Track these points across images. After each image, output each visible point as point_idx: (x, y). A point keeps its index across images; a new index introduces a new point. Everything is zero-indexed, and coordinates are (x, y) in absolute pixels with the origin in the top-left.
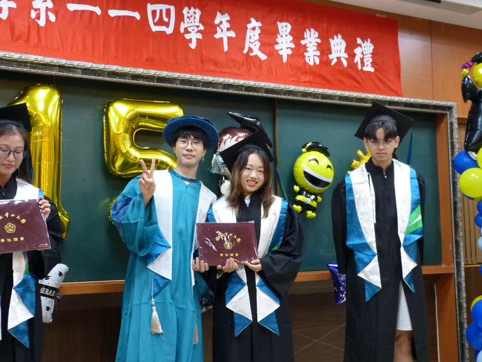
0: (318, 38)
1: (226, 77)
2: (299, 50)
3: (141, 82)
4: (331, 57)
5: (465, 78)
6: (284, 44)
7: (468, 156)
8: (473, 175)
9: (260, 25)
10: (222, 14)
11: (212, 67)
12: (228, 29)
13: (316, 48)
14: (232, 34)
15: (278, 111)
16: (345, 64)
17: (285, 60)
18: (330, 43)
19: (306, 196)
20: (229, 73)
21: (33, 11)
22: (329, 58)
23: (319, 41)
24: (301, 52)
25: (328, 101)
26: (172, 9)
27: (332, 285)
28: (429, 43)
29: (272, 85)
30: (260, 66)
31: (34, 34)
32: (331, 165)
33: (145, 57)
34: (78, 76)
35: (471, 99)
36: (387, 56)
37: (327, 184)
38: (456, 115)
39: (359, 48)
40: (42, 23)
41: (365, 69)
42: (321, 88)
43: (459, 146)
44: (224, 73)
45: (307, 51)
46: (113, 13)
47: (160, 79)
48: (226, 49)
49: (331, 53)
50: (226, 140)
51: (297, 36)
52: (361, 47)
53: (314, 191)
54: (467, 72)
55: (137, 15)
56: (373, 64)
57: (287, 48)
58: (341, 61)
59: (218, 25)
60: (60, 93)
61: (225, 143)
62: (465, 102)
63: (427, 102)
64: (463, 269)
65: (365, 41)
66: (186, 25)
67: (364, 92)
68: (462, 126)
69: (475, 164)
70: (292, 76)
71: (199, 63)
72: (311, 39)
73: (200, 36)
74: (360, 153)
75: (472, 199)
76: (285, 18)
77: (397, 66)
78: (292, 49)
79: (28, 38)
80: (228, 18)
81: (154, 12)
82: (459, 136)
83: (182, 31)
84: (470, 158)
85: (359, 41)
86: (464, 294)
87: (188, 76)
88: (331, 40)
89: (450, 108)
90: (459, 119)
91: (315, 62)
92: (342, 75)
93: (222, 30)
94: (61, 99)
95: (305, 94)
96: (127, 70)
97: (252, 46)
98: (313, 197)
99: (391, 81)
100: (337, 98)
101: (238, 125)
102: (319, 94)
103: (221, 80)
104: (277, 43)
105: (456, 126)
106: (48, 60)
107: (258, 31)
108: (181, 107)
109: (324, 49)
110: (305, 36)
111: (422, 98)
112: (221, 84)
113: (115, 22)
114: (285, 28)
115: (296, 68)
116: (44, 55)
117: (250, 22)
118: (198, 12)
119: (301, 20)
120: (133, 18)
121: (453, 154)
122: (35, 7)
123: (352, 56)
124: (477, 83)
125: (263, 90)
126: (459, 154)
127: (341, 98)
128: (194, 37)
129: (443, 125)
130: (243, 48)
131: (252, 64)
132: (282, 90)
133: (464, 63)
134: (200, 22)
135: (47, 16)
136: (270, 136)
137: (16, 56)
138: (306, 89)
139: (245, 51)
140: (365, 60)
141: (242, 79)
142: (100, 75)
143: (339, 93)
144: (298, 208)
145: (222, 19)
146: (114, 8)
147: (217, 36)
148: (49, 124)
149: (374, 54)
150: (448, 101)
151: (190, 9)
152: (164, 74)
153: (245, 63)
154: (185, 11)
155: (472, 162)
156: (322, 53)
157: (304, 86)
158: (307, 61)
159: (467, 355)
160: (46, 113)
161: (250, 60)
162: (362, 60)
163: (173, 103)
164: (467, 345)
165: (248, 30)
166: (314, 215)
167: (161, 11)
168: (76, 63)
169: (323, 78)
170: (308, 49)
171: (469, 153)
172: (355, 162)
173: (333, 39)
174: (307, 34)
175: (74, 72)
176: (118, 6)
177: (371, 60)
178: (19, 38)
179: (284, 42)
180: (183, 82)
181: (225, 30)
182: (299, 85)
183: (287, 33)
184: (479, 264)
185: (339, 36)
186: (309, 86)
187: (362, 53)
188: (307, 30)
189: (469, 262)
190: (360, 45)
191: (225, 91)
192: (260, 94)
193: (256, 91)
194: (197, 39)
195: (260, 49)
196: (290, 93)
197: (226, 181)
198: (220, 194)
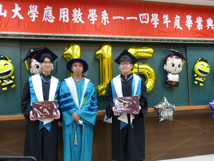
1: (168, 37)
2: (195, 25)
3: (138, 41)
4: (207, 26)
6: (189, 23)
9: (179, 17)
10: (166, 15)
11: (163, 34)
12: (168, 20)
13: (201, 24)
14: (170, 21)
15: (187, 48)
16: (213, 28)
17: (189, 29)
18: (206, 21)
19: (199, 78)
20: (169, 35)
21: (102, 21)
22: (206, 27)
23: (202, 21)
24: (196, 25)
25: (207, 43)
26: (148, 15)
27: (211, 110)
29: (185, 39)
30: (180, 32)
31: (102, 28)
32: (208, 66)
33: (139, 32)
34: (117, 41)
37: (207, 73)
40: (105, 24)
42: (203, 38)
44: (167, 35)
46: (128, 18)
47: (145, 40)
48: (167, 27)
49: (207, 25)
50: (169, 59)
51: (194, 20)
53: (202, 76)
55: (136, 18)
57: (190, 25)
58: (211, 28)
59: (164, 19)
60: (112, 47)
66: (153, 20)
70: (192, 34)
71: (158, 32)
72: (199, 20)
73: (158, 23)
76: (189, 14)
78: (192, 25)
79: (101, 29)
80: (168, 16)
81: (142, 17)
83: (152, 22)
87: (154, 38)
88: (207, 20)
91: (201, 29)
92: (212, 33)
93: (166, 21)
94: (112, 49)
95: (198, 41)
96: (133, 37)
97: (177, 25)
98: (202, 78)
100: (210, 41)
101: (173, 54)
102: (203, 40)
103: (166, 38)
104: (186, 23)
106: (107, 36)
107: (179, 19)
108: (152, 48)
109: (204, 23)
110: (197, 20)
112: (166, 39)
113: (128, 21)
114: (189, 17)
115: (194, 31)
116: (106, 35)
117: (176, 16)
118: (157, 15)
119: (195, 14)
120: (135, 19)
122: (103, 19)
125: (182, 41)
127: (212, 41)
128: (156, 24)
130: (174, 26)
131: (177, 32)
132: (189, 40)
134: (158, 18)
135: (106, 22)
136: (185, 57)
137: (97, 36)
139: (174, 27)
141: (174, 37)
142: (124, 40)
143: (211, 39)
144: (196, 82)
145: (166, 17)
146: (128, 17)
147: (164, 23)
148: (108, 57)
151: (154, 14)
152: (146, 37)
154: (152, 15)
156: (203, 25)
158: (198, 28)
160: (107, 54)
161: (176, 30)
163: (150, 47)
165: (175, 20)
166: (202, 85)
167: (144, 16)
168: (116, 36)
169: (204, 34)
170: (198, 24)
173: (208, 19)
174: (197, 19)
175: (116, 39)
176: (129, 16)
178: (98, 30)
180: (153, 40)
181: (167, 20)
182: (196, 38)
183: (190, 19)
185: (210, 18)
186: (199, 38)
188: (198, 17)
191: (168, 42)
192: (181, 42)
193: (179, 41)
194: (157, 24)
195: (180, 26)
196: (192, 41)
197: (169, 74)
198: (167, 78)
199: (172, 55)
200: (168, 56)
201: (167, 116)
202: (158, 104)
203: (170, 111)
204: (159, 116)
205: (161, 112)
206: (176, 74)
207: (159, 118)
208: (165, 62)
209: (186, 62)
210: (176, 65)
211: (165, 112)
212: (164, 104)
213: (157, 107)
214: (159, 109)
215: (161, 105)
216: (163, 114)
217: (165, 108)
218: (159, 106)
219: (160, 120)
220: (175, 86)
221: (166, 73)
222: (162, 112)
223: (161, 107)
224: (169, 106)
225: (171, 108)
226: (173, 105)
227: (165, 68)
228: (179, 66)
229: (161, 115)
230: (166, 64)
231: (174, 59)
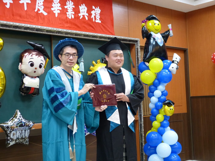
0: (73, 5)
1: (25, 23)
2: (64, 11)
4: (80, 15)
5: (143, 27)
7: (145, 64)
8: (147, 73)
11: (18, 18)
13: (72, 10)
14: (29, 1)
15: (53, 41)
16: (87, 18)
17: (56, 16)
18: (79, 8)
20: (27, 22)
23: (74, 7)
24: (65, 12)
25: (79, 37)
28: (127, 10)
29: (50, 28)
30: (44, 18)
35: (146, 37)
36: (107, 15)
38: (139, 45)
39: (94, 11)
41: (97, 21)
42: (75, 30)
43: (141, 60)
44: (25, 21)
45: (68, 12)
48: (26, 9)
49: (80, 13)
50: (26, 56)
51: (63, 4)
52: (95, 10)
54: (144, 24)
56: (100, 19)
57: (58, 10)
58: (85, 17)
61: (25, 57)
62: (143, 39)
63: (126, 38)
64: (142, 118)
65: (97, 8)
67: (95, 33)
68: (142, 50)
69: (148, 68)
70: (60, 24)
71: (11, 16)
72: (70, 6)
73: (12, 2)
74: (94, 62)
75: (147, 84)
77: (112, 20)
78: (60, 10)
82: (141, 55)
84: (146, 65)
85: (94, 7)
86: (143, 130)
87: (5, 22)
88: (80, 6)
89: (137, 41)
90: (141, 46)
91: (72, 17)
92: (85, 24)
95: (67, 33)
97: (39, 8)
99: (109, 27)
100: (83, 35)
101: (32, 48)
102: (74, 33)
103: (23, 25)
104: (53, 7)
105: (139, 50)
107: (43, 0)
108: (2, 38)
109: (76, 11)
110: (67, 4)
111: (123, 36)
112: (23, 27)
115: (62, 20)
121: (138, 63)
123: (90, 15)
124: (149, 30)
125: (45, 31)
126: (141, 63)
127: (85, 35)
128: (8, 2)
129: (133, 49)
130: (35, 9)
131: (39, 17)
132: (55, 31)
133: (143, 20)
138: (67, 31)
139: (36, 11)
140: (96, 17)
141: (34, 25)
143: (84, 33)
147: (21, 2)
149: (101, 14)
150: (135, 38)
153: (36, 17)
155: (146, 67)
156: (75, 13)
157: (66, 29)
158: (68, 16)
159: (144, 158)
161: (38, 14)
162: (95, 17)
164: (144, 154)
169: (76, 25)
170: (68, 10)
171: (145, 63)
172: (92, 67)
173: (81, 6)
177: (99, 17)
179: (56, 7)
180: (3, 25)
182: (64, 29)
183: (58, 2)
184: (150, 115)
185: (84, 5)
186: (69, 29)
187: (95, 13)
188: (68, 1)
189: (146, 114)
190: (94, 10)
191: (25, 31)
192: (44, 33)
193: (42, 31)
194: (10, 3)
195: (44, 10)
196: (59, 32)
197: (26, 77)
198: (23, 83)
199: (30, 49)
200: (25, 51)
201: (20, 138)
202: (7, 120)
203: (25, 131)
204: (9, 138)
205: (11, 132)
206: (35, 77)
207: (8, 142)
208: (20, 59)
209: (50, 60)
210: (37, 65)
211: (18, 132)
212: (16, 120)
213: (5, 125)
214: (8, 127)
215: (12, 122)
216: (14, 134)
217: (17, 126)
218: (8, 124)
219: (9, 144)
220: (34, 94)
221: (22, 75)
222: (13, 132)
223: (12, 124)
224: (23, 123)
225: (27, 126)
226: (29, 122)
227: (19, 68)
228: (40, 67)
229: (12, 137)
230: (21, 62)
231: (33, 55)
